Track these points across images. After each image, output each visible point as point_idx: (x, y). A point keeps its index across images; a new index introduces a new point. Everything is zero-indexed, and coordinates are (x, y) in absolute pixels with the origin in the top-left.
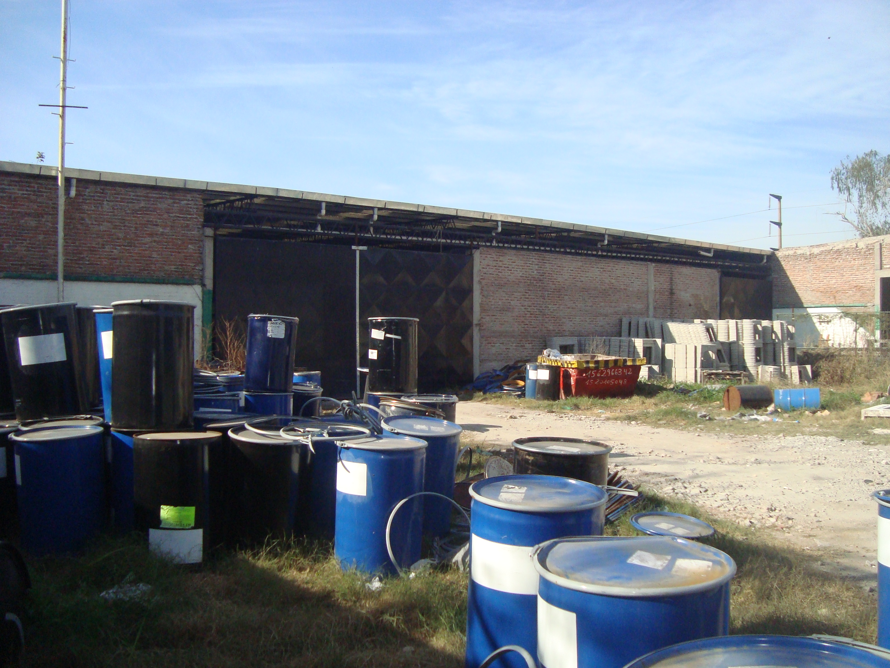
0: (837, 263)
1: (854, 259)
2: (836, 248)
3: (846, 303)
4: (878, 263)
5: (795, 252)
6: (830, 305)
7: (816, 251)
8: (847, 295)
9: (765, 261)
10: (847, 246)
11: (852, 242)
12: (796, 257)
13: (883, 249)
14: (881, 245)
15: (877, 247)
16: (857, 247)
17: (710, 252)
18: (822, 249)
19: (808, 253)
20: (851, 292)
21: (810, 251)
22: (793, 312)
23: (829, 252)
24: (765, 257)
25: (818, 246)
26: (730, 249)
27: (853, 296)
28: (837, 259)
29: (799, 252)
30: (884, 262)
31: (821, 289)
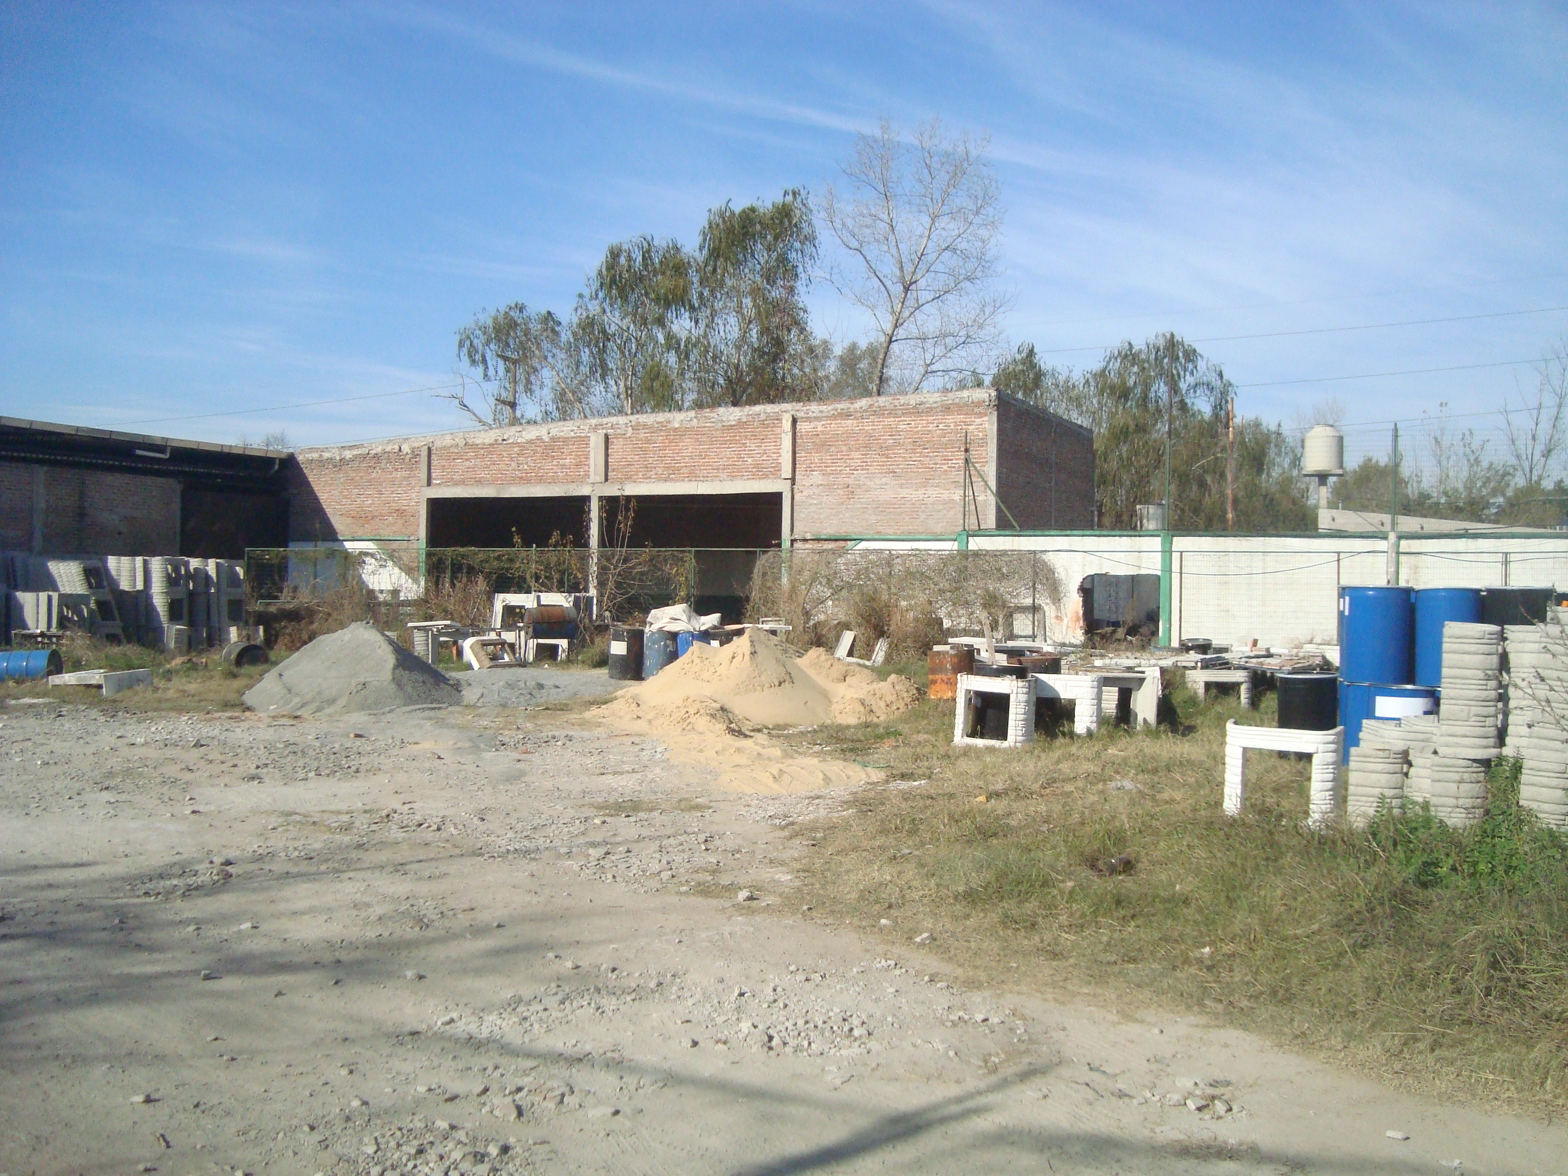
0: (374, 475)
1: (396, 470)
2: (373, 452)
3: (385, 533)
4: (424, 476)
5: (321, 456)
6: (364, 538)
7: (348, 454)
8: (386, 522)
9: (277, 467)
10: (388, 449)
11: (394, 444)
12: (322, 463)
13: (433, 457)
14: (429, 449)
15: (425, 453)
16: (400, 450)
17: (163, 452)
18: (355, 452)
19: (338, 458)
20: (390, 518)
21: (341, 455)
22: (316, 546)
23: (364, 457)
24: (277, 461)
25: (351, 447)
26: (201, 447)
27: (394, 524)
28: (375, 468)
29: (326, 455)
30: (433, 475)
31: (353, 513)
